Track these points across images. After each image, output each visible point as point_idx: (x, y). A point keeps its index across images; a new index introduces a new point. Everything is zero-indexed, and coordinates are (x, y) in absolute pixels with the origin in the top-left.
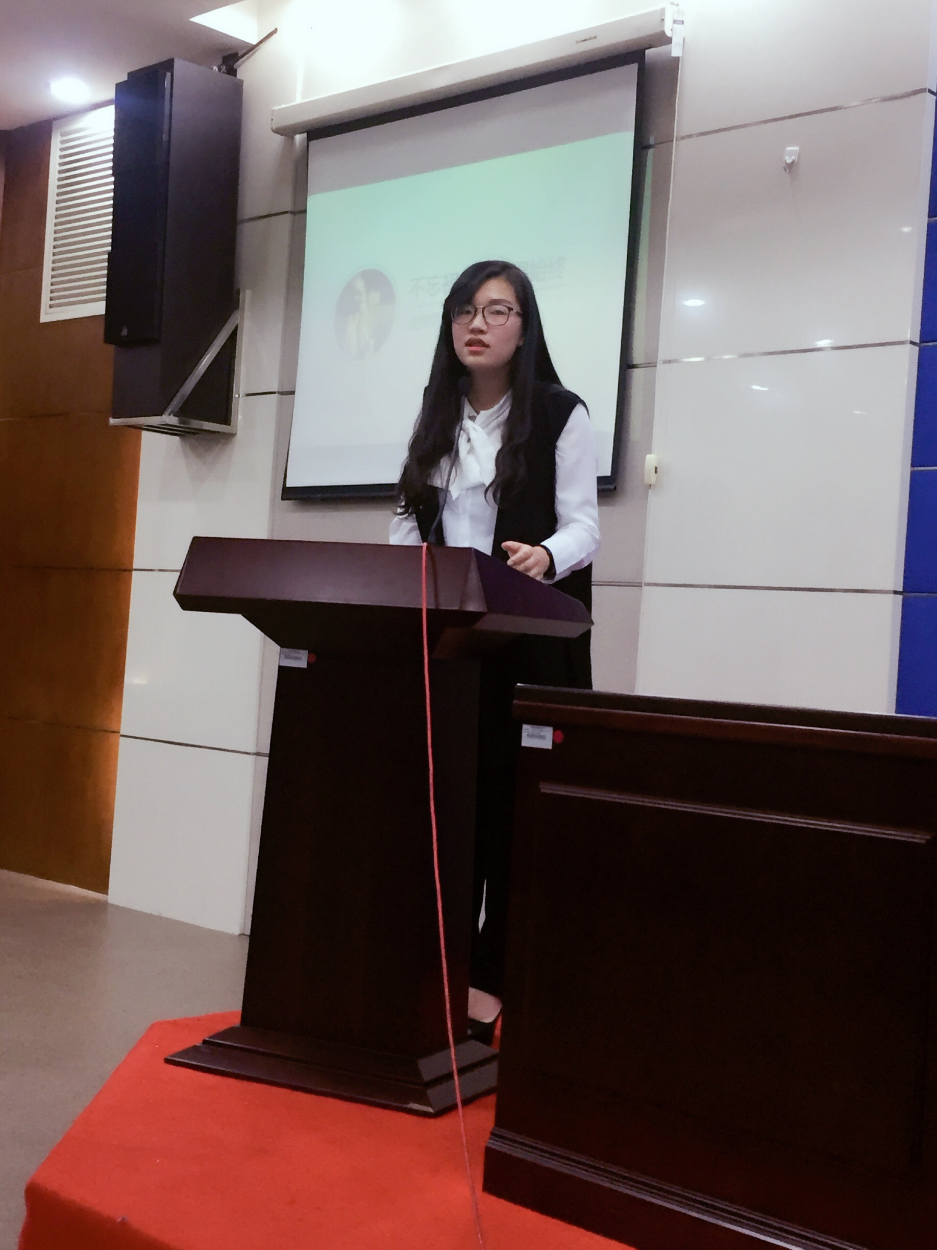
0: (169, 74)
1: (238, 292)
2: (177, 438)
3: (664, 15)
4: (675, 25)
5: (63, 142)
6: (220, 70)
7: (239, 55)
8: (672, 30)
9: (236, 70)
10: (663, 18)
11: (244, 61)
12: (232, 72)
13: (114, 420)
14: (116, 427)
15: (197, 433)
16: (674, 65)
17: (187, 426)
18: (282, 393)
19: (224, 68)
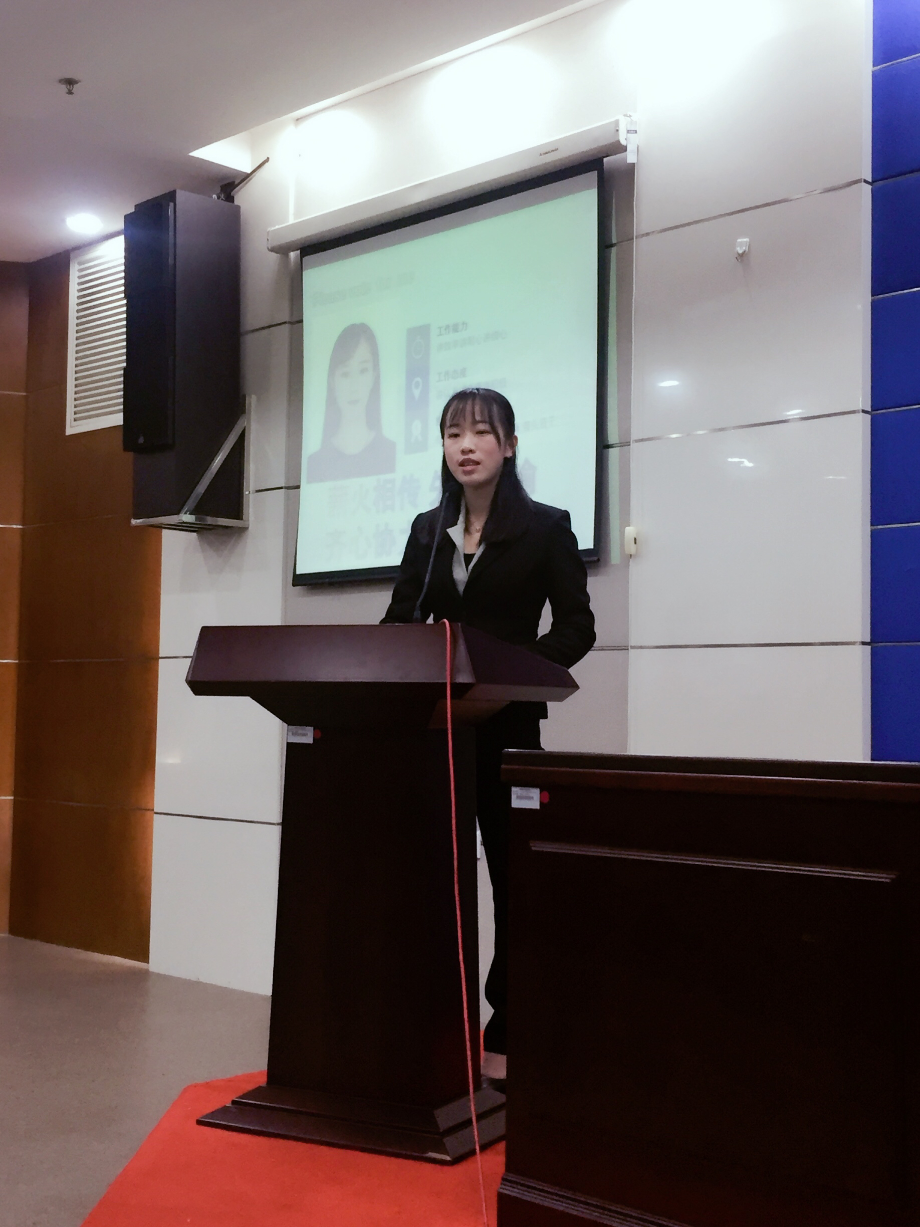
0: (172, 204)
1: (244, 397)
2: (195, 534)
3: (618, 127)
4: (629, 134)
5: (80, 270)
6: (219, 198)
7: (237, 182)
8: (626, 139)
9: (233, 197)
10: (617, 128)
11: (241, 189)
12: (230, 199)
13: (136, 520)
14: (137, 527)
15: (213, 529)
16: (630, 171)
17: (202, 523)
18: (288, 488)
19: (222, 196)
